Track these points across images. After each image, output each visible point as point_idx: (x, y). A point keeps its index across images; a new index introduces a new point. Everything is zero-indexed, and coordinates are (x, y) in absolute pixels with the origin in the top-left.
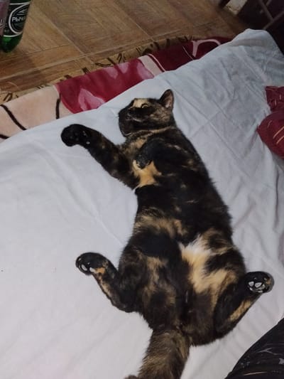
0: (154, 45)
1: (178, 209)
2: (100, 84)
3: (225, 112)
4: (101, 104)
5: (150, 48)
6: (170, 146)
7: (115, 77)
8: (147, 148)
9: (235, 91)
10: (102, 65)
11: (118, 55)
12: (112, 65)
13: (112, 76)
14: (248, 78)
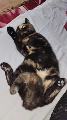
0: (24, 2)
1: (40, 60)
2: (5, 19)
3: (51, 22)
4: (5, 25)
5: (23, 3)
6: (39, 38)
7: (10, 15)
8: (31, 40)
9: (55, 14)
10: (6, 12)
11: (11, 7)
12: (9, 11)
13: (9, 15)
14: (59, 9)
